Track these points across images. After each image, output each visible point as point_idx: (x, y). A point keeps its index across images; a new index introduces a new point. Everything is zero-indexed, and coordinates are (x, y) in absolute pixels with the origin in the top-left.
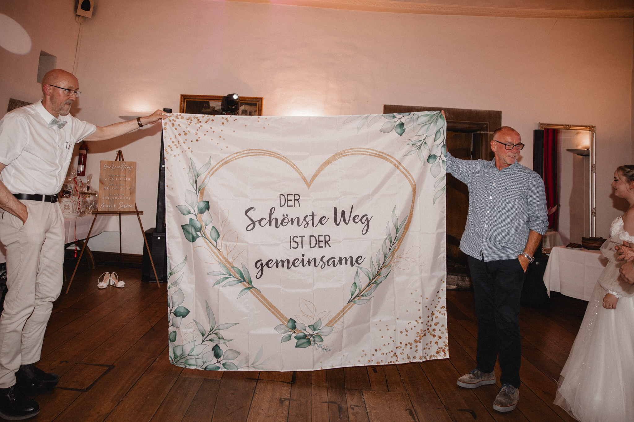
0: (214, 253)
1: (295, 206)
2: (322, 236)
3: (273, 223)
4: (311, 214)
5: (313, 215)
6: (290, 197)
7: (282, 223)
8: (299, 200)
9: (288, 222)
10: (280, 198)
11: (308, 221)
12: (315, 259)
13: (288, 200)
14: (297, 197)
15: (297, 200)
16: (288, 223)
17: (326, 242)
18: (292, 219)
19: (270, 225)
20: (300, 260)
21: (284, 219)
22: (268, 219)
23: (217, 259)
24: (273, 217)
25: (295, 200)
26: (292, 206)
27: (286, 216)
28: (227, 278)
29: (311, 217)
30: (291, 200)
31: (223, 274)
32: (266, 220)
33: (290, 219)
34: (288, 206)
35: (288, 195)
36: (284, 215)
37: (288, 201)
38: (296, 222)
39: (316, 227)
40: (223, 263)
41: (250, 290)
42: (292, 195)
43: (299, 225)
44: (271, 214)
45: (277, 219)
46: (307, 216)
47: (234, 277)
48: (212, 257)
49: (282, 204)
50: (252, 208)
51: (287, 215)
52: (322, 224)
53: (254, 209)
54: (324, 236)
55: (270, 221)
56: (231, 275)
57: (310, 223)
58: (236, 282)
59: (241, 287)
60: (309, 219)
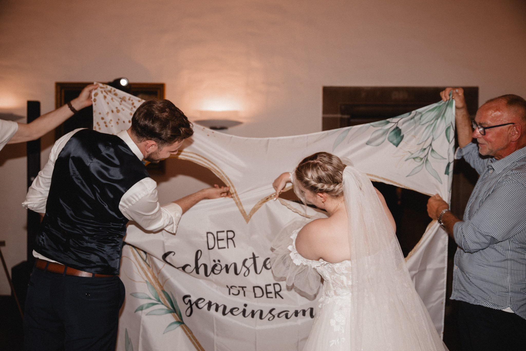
0: (142, 268)
1: (228, 248)
2: (270, 285)
3: (202, 270)
4: (252, 256)
5: (254, 258)
6: (221, 235)
7: (213, 270)
8: (233, 239)
9: (221, 269)
10: (207, 237)
11: (248, 267)
12: (262, 312)
13: (218, 240)
14: (230, 235)
15: (231, 239)
16: (222, 271)
17: (277, 293)
18: (227, 266)
19: (198, 272)
20: (241, 310)
21: (215, 266)
22: (193, 265)
23: (144, 277)
24: (200, 262)
25: (228, 239)
26: (225, 248)
27: (217, 262)
28: (154, 304)
29: (252, 261)
30: (223, 240)
31: (150, 299)
32: (190, 266)
33: (223, 266)
34: (219, 248)
35: (218, 232)
36: (214, 261)
37: (219, 242)
38: (232, 270)
39: (260, 273)
40: (151, 283)
41: (181, 325)
42: (223, 231)
43: (236, 273)
44: (197, 260)
45: (206, 266)
46: (246, 260)
47: (163, 304)
48: (138, 273)
49: (211, 245)
50: (170, 253)
51: (219, 261)
52: (267, 268)
53: (173, 254)
54: (272, 285)
55: (197, 268)
56: (159, 301)
57: (252, 269)
58: (164, 311)
59: (170, 318)
60: (249, 263)
